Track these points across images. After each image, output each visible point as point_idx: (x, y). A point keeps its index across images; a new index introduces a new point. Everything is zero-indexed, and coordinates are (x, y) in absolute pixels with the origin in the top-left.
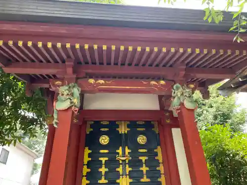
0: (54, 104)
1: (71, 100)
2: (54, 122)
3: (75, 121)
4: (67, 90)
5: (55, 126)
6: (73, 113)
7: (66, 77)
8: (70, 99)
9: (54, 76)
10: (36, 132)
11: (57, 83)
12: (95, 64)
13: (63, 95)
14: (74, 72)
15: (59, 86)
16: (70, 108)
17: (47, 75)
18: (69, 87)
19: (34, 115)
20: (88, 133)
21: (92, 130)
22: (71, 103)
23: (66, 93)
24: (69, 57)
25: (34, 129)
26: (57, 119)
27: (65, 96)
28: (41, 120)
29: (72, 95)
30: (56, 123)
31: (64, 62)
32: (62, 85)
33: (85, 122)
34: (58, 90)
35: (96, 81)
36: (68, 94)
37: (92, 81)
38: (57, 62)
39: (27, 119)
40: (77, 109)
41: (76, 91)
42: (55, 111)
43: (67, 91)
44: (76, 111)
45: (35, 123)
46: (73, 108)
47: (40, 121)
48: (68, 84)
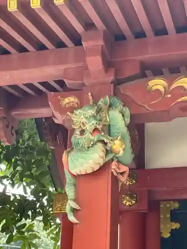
0: (64, 159)
1: (105, 144)
2: (68, 210)
3: (127, 202)
4: (94, 117)
5: (72, 218)
6: (115, 180)
7: (86, 81)
8: (103, 142)
9: (61, 83)
10: (36, 237)
11: (67, 100)
12: (164, 32)
13: (82, 132)
14: (108, 65)
15: (72, 109)
16: (105, 167)
17: (43, 84)
18: (99, 111)
19: (25, 192)
20: (167, 235)
21: (176, 226)
22: (107, 152)
23: (89, 127)
24: (89, 25)
25: (30, 229)
26: (75, 200)
27: (87, 135)
28: (46, 203)
29: (108, 129)
30: (74, 211)
31: (77, 41)
32: (80, 106)
33: (154, 206)
34: (70, 120)
35: (170, 83)
36: (96, 130)
37: (158, 84)
38: (60, 45)
39: (12, 203)
40: (125, 169)
41: (118, 119)
42: (68, 177)
43: (94, 122)
44: (122, 174)
45: (30, 213)
46: (114, 166)
47: (42, 206)
48: (96, 102)
